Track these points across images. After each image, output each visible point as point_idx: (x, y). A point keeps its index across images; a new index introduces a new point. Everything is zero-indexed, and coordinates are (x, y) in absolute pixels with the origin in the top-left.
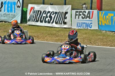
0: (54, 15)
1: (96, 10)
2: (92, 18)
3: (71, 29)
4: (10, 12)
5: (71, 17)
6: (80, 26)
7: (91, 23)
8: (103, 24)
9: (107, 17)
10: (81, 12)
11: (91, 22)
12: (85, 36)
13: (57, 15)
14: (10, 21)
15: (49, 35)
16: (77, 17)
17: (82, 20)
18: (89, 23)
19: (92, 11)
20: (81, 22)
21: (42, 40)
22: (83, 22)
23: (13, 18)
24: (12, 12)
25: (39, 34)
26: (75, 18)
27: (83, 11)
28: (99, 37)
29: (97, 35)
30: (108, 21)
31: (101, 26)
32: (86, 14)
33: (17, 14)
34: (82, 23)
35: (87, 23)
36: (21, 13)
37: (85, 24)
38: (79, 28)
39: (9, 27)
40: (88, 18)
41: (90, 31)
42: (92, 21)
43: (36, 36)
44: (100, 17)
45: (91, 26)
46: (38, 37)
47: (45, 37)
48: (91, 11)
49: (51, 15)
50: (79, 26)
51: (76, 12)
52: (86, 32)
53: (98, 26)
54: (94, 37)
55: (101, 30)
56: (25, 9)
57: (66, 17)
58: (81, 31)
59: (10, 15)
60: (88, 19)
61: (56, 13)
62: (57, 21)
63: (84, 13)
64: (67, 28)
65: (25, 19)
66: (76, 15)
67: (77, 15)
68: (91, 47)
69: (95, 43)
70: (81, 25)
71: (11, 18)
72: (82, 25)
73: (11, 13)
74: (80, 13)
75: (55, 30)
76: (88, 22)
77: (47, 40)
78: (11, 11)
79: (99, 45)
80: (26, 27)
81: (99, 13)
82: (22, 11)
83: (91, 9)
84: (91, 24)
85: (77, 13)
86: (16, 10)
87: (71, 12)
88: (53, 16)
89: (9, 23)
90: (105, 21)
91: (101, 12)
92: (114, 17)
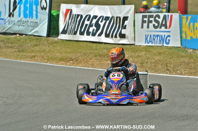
0: (104, 21)
1: (178, 13)
2: (169, 27)
3: (133, 46)
4: (30, 18)
5: (134, 26)
6: (151, 42)
7: (169, 36)
9: (196, 25)
10: (152, 16)
11: (168, 34)
12: (157, 58)
13: (108, 22)
14: (30, 34)
15: (96, 56)
16: (145, 25)
19: (170, 14)
20: (152, 34)
21: (84, 65)
22: (156, 34)
23: (34, 27)
24: (32, 18)
25: (79, 55)
26: (142, 27)
27: (155, 14)
28: (183, 59)
29: (179, 57)
30: (197, 32)
31: (185, 40)
32: (160, 20)
33: (41, 21)
36: (47, 19)
37: (159, 38)
39: (28, 43)
40: (164, 27)
41: (167, 50)
42: (170, 32)
43: (73, 58)
44: (183, 25)
45: (169, 40)
46: (77, 61)
47: (88, 60)
48: (168, 15)
50: (150, 41)
51: (144, 17)
52: (160, 51)
53: (181, 41)
54: (174, 60)
55: (185, 48)
56: (54, 13)
57: (126, 25)
58: (151, 50)
59: (29, 23)
62: (108, 33)
63: (157, 18)
64: (127, 44)
65: (54, 28)
66: (143, 22)
67: (145, 22)
68: (168, 77)
69: (175, 71)
70: (153, 39)
71: (31, 28)
73: (30, 20)
74: (151, 19)
75: (106, 49)
76: (163, 34)
77: (92, 65)
78: (31, 15)
79: (182, 74)
80: (56, 42)
81: (182, 18)
82: (50, 15)
83: (169, 12)
84: (168, 38)
85: (145, 19)
86: (39, 14)
87: (134, 17)
88: (102, 24)
89: (27, 37)
90: (191, 32)
91: (185, 17)
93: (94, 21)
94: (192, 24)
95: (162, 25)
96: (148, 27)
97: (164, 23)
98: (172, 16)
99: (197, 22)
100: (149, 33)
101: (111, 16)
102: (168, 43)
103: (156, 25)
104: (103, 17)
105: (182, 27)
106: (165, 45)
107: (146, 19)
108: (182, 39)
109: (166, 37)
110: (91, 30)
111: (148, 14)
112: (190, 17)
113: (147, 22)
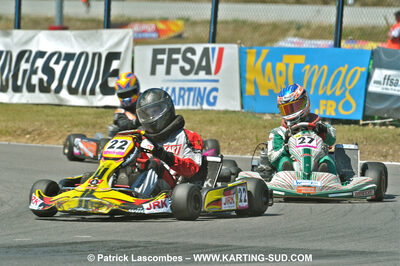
1: (236, 43)
2: (217, 71)
7: (216, 89)
8: (264, 93)
9: (280, 66)
10: (177, 51)
11: (214, 85)
16: (161, 69)
17: (184, 81)
18: (205, 89)
19: (217, 46)
20: (178, 86)
22: (187, 85)
27: (183, 47)
32: (196, 59)
34: (183, 89)
35: (199, 89)
37: (192, 94)
40: (204, 72)
41: (221, 115)
42: (217, 81)
43: (30, 130)
44: (248, 69)
45: (215, 98)
46: (39, 134)
48: (214, 49)
51: (156, 52)
53: (242, 100)
60: (202, 74)
61: (69, 57)
63: (189, 55)
66: (156, 62)
67: (161, 62)
70: (180, 96)
72: (183, 97)
74: (175, 56)
76: (202, 85)
81: (246, 53)
83: (214, 42)
84: (214, 94)
85: (160, 57)
87: (133, 53)
90: (269, 80)
91: (254, 51)
92: (308, 67)
93: (40, 63)
94: (269, 65)
95: (200, 68)
96: (168, 72)
97: (204, 63)
98: (221, 50)
99: (281, 61)
100: (171, 85)
101: (77, 51)
102: (214, 104)
103: (187, 67)
104: (60, 54)
105: (245, 71)
106: (205, 106)
107: (164, 57)
108: (246, 95)
110: (35, 80)
111: (167, 47)
112: (265, 52)
113: (165, 62)
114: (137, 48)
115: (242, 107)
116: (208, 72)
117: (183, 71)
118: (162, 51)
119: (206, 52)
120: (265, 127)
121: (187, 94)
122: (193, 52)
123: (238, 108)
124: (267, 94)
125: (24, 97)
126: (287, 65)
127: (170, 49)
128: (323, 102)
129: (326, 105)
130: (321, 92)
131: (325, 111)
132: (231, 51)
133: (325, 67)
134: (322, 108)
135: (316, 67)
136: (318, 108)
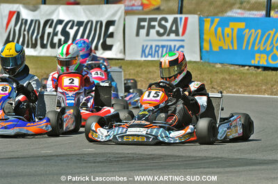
2: (183, 35)
3: (123, 61)
6: (151, 55)
7: (182, 47)
8: (216, 49)
9: (227, 30)
11: (181, 43)
13: (82, 28)
16: (143, 32)
17: (159, 41)
18: (175, 46)
19: (183, 16)
20: (154, 44)
22: (161, 43)
27: (159, 17)
30: (228, 40)
31: (207, 52)
32: (168, 25)
34: (158, 46)
35: (170, 46)
37: (165, 49)
38: (150, 58)
40: (175, 35)
42: (183, 41)
44: (205, 32)
48: (181, 18)
49: (68, 29)
50: (149, 54)
51: (140, 20)
53: (201, 53)
57: (112, 33)
60: (173, 36)
61: (80, 24)
63: (163, 22)
66: (140, 27)
67: (143, 27)
70: (155, 51)
72: (158, 52)
74: (153, 23)
76: (172, 44)
81: (204, 21)
83: (181, 13)
85: (142, 24)
87: (124, 21)
90: (220, 40)
91: (209, 19)
92: (247, 31)
93: (60, 28)
94: (220, 30)
95: (171, 31)
96: (148, 34)
97: (174, 28)
98: (186, 19)
99: (228, 26)
100: (150, 44)
101: (85, 20)
103: (162, 31)
104: (74, 22)
105: (203, 34)
107: (146, 24)
108: (204, 50)
109: (177, 47)
110: (56, 40)
111: (148, 17)
112: (217, 20)
113: (146, 27)
114: (127, 17)
115: (201, 59)
116: (177, 34)
117: (158, 34)
118: (144, 20)
119: (175, 21)
120: (217, 73)
121: (161, 49)
122: (166, 20)
123: (198, 59)
124: (218, 50)
125: (48, 52)
126: (232, 29)
127: (149, 19)
128: (257, 55)
129: (260, 57)
130: (256, 48)
131: (259, 61)
132: (193, 19)
133: (260, 31)
134: (257, 59)
135: (253, 31)
136: (254, 59)
